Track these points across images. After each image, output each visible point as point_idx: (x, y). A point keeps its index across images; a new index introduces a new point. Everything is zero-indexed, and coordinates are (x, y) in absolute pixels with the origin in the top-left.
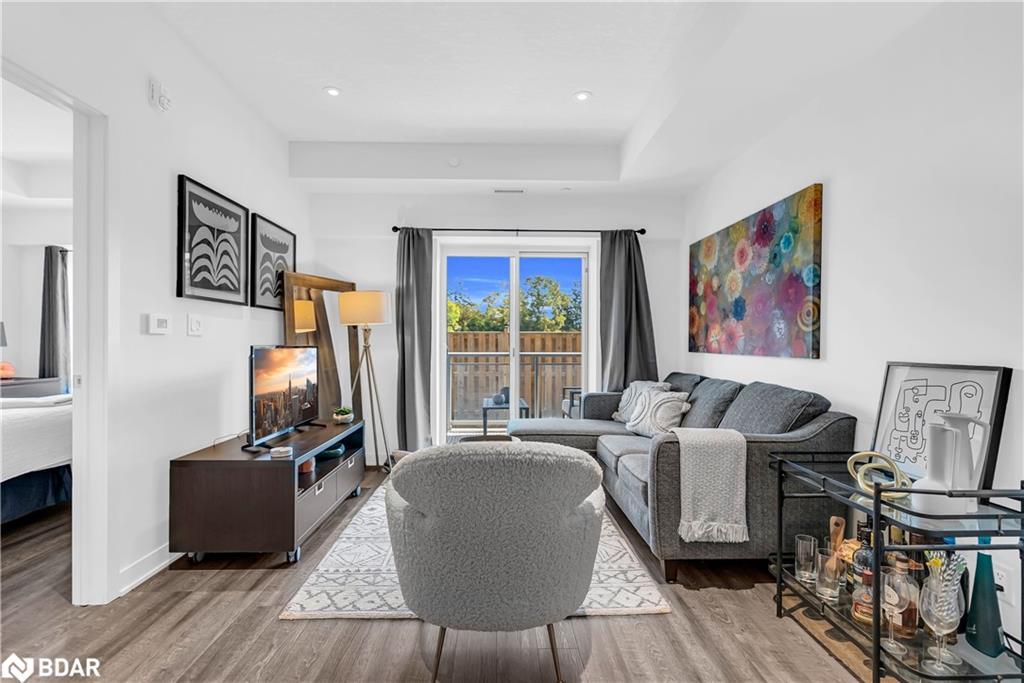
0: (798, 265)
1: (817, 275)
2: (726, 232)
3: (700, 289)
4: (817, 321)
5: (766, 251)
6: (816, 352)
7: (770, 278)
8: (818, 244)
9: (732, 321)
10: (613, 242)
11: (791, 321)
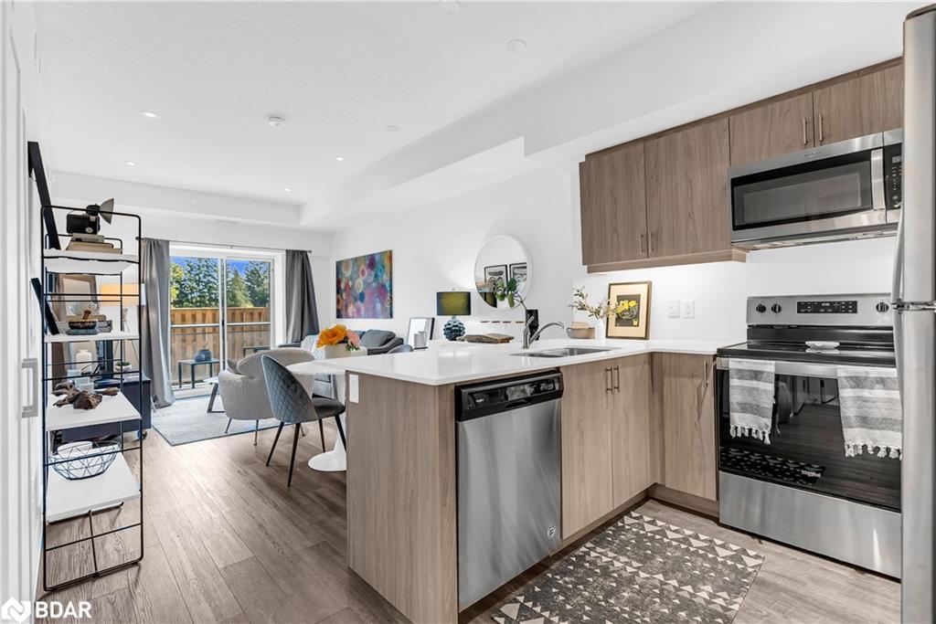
0: (384, 281)
1: (391, 286)
2: (356, 260)
3: (343, 286)
4: (391, 304)
5: (373, 273)
6: (391, 316)
7: (374, 285)
8: (391, 273)
9: (359, 303)
10: (293, 256)
11: (383, 304)
